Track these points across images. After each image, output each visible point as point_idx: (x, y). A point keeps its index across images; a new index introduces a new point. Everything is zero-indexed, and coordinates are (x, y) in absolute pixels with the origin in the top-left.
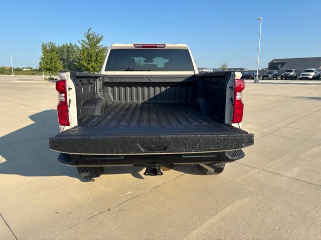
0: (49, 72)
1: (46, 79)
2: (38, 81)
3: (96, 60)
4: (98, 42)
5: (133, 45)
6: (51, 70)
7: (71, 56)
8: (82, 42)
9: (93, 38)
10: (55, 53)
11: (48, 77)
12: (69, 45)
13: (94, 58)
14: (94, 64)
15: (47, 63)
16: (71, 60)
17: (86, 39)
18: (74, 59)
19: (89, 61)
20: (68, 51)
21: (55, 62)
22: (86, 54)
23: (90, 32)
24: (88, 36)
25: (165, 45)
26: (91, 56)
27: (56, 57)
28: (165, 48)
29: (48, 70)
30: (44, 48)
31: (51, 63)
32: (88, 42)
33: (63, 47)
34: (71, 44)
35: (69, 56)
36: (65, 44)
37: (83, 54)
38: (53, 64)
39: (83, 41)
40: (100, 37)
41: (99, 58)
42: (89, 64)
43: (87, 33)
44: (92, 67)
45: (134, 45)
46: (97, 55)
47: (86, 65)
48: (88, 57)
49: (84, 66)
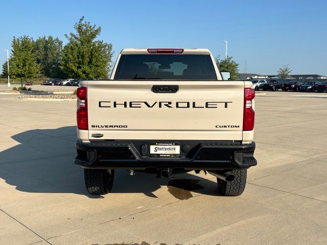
0: (20, 79)
1: (15, 89)
2: (4, 91)
3: (90, 62)
4: (93, 36)
5: (146, 50)
6: (24, 76)
7: (50, 56)
8: (70, 36)
9: (87, 31)
10: (30, 52)
11: (18, 86)
12: (47, 39)
13: (87, 60)
14: (86, 68)
15: (18, 66)
16: (50, 60)
17: (76, 33)
18: (54, 60)
19: (79, 63)
20: (46, 48)
21: (30, 64)
22: (75, 54)
23: (83, 22)
24: (79, 29)
25: (183, 50)
26: (83, 57)
27: (31, 57)
28: (183, 53)
29: (19, 76)
30: (15, 45)
31: (24, 65)
32: (78, 36)
33: (39, 41)
34: (50, 38)
35: (47, 55)
36: (42, 37)
37: (72, 54)
38: (27, 67)
39: (71, 34)
40: (96, 28)
41: (94, 60)
42: (80, 68)
43: (78, 23)
44: (84, 72)
45: (148, 50)
46: (92, 55)
47: (75, 69)
48: (78, 58)
49: (73, 71)
